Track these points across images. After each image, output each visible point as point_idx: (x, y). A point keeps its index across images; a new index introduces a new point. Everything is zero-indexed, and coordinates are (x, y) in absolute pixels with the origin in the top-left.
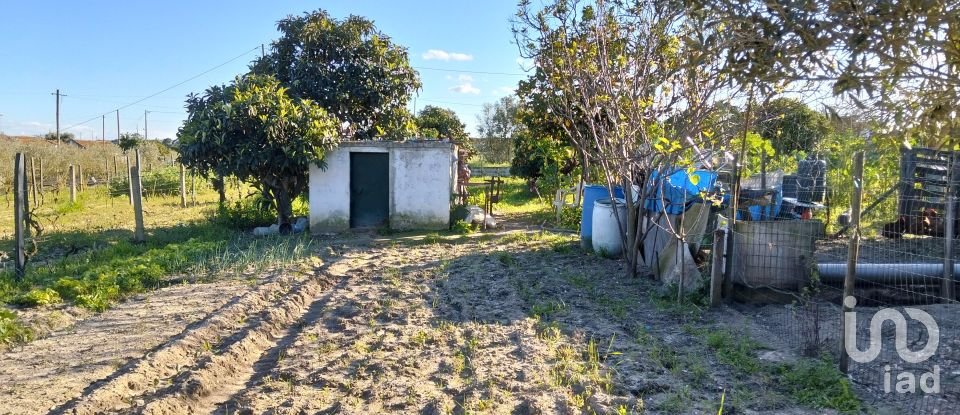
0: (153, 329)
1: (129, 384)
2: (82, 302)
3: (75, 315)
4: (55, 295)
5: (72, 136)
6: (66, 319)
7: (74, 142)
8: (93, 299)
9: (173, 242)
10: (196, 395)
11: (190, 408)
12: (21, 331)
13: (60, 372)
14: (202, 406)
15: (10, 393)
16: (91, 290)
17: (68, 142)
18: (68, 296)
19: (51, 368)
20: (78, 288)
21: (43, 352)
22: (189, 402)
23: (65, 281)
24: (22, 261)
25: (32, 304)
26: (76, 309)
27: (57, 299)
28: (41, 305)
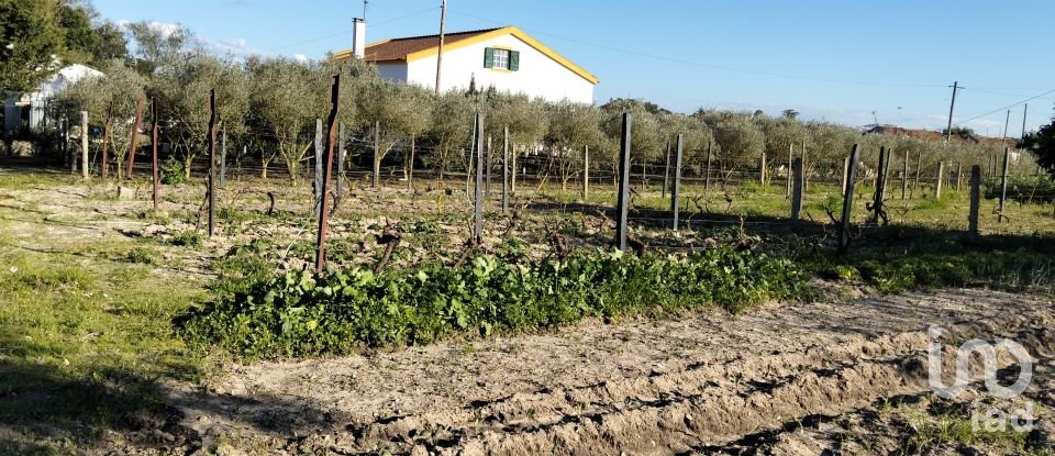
0: (921, 317)
1: (863, 348)
2: (876, 284)
3: (865, 293)
4: (856, 274)
5: (972, 131)
6: (856, 293)
7: (972, 138)
8: (886, 283)
9: (999, 249)
10: (915, 373)
11: (903, 380)
12: (812, 294)
13: (821, 328)
14: (917, 384)
15: (776, 331)
16: (888, 275)
17: (966, 138)
18: (867, 276)
19: (818, 323)
20: (879, 271)
21: (817, 312)
22: (904, 376)
23: (870, 264)
24: (845, 242)
25: (835, 277)
26: (868, 289)
27: (857, 277)
28: (842, 279)
